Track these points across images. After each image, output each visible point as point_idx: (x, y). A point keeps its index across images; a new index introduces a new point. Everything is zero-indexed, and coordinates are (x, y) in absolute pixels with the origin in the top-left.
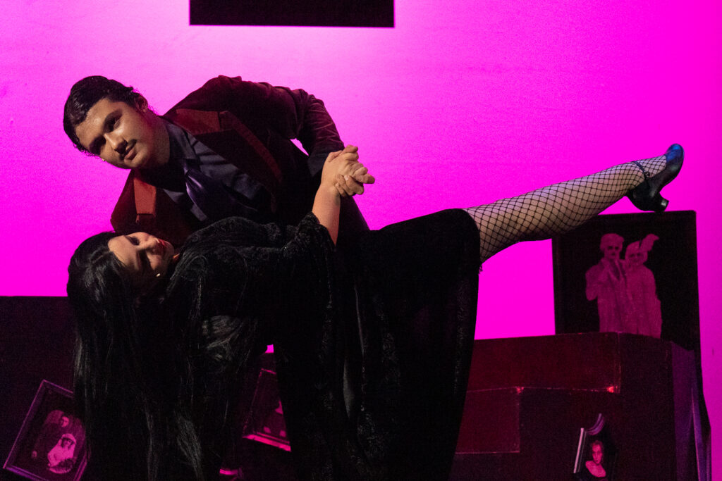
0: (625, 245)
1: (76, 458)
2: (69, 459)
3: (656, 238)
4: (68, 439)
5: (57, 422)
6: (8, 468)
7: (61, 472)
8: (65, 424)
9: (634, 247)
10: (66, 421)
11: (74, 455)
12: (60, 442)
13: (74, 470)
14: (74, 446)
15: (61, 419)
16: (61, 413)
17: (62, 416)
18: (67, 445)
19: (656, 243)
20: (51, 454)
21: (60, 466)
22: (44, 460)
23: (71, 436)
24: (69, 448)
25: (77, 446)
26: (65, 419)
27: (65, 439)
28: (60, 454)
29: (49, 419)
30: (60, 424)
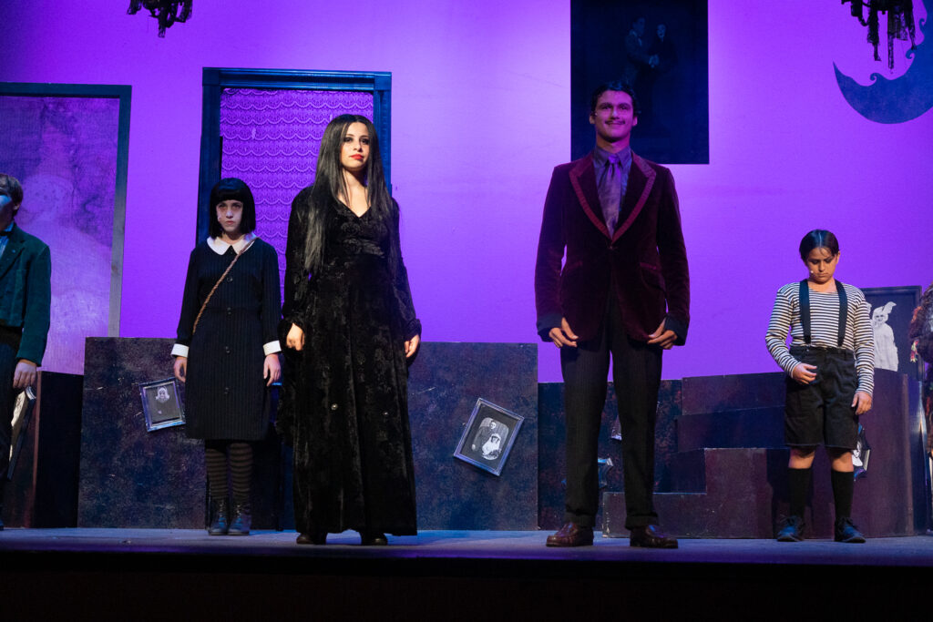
0: (872, 309)
1: (501, 449)
2: (496, 451)
3: (895, 304)
4: (496, 437)
5: (488, 426)
6: (458, 456)
7: (492, 458)
8: (494, 427)
9: (878, 311)
10: (494, 425)
11: (500, 447)
12: (490, 439)
14: (499, 442)
15: (490, 424)
16: (491, 419)
17: (492, 421)
18: (495, 441)
19: (894, 308)
20: (484, 447)
21: (490, 454)
22: (480, 450)
23: (497, 435)
25: (501, 442)
26: (494, 423)
27: (493, 437)
28: (491, 447)
29: (483, 422)
30: (490, 427)
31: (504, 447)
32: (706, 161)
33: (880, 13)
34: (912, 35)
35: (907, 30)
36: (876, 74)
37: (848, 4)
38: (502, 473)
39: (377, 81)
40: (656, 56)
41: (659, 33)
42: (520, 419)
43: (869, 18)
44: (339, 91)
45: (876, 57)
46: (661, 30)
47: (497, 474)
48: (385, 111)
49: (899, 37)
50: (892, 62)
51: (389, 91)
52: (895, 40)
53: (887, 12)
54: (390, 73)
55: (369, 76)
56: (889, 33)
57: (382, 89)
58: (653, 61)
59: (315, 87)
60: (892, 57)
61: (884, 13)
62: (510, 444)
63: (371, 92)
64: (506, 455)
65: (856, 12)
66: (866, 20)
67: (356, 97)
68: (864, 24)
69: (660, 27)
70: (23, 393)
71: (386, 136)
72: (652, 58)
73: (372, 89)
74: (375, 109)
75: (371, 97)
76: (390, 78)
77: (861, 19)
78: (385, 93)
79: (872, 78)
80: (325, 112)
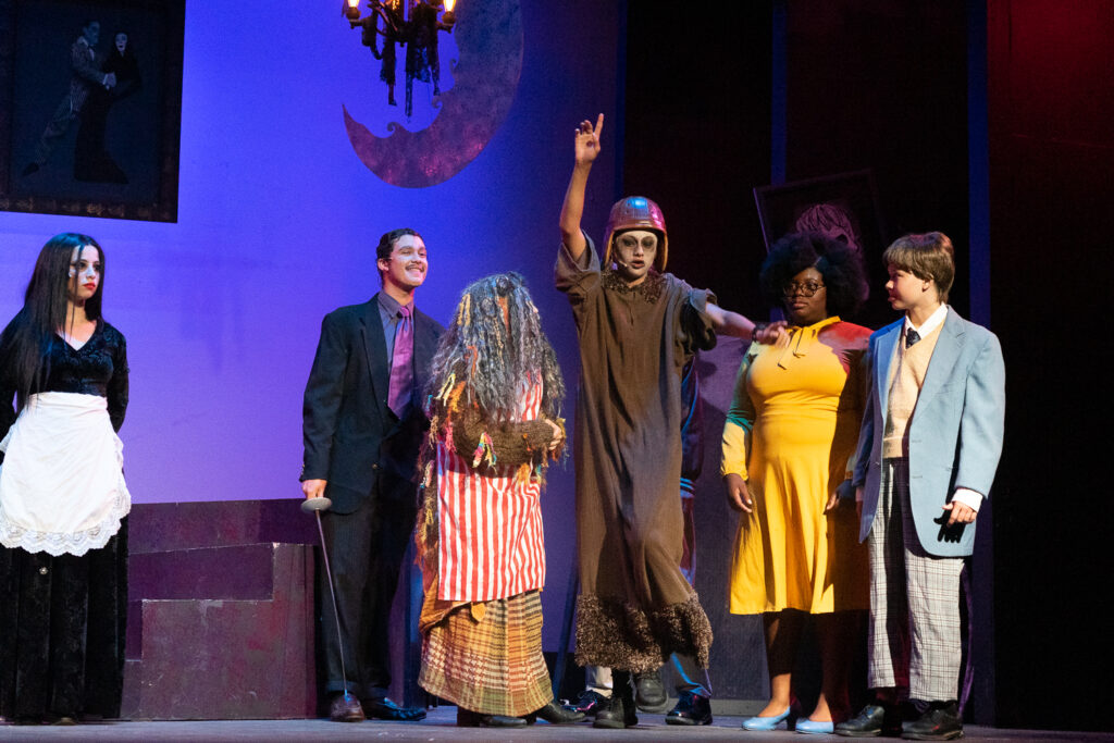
32: (173, 218)
33: (397, 44)
34: (436, 76)
35: (430, 69)
36: (394, 124)
37: (360, 29)
40: (113, 75)
41: (118, 44)
43: (384, 50)
45: (392, 101)
46: (121, 42)
49: (419, 78)
50: (410, 108)
52: (415, 80)
53: (406, 44)
56: (407, 70)
58: (108, 80)
60: (410, 102)
61: (402, 46)
65: (369, 41)
66: (380, 52)
68: (378, 57)
69: (120, 36)
72: (107, 76)
77: (374, 49)
79: (390, 129)
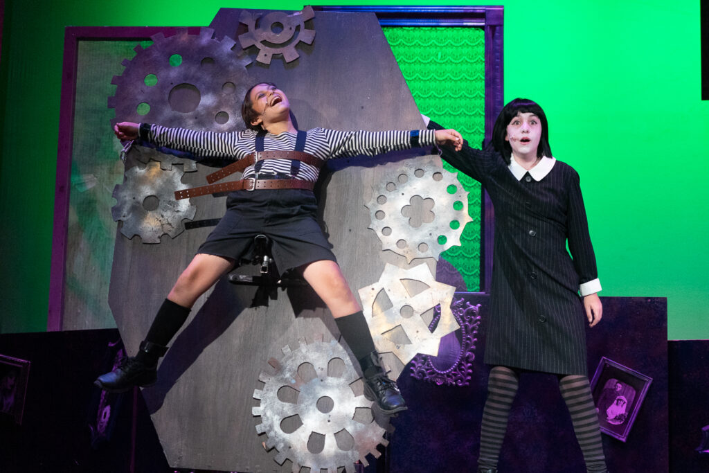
1: (627, 414)
2: (622, 415)
4: (621, 400)
5: (613, 388)
7: (617, 423)
8: (619, 389)
10: (620, 387)
11: (626, 411)
12: (615, 401)
13: (626, 423)
14: (625, 405)
15: (615, 386)
16: (616, 381)
17: (618, 382)
18: (620, 405)
20: (609, 411)
21: (615, 418)
22: (604, 415)
23: (623, 398)
24: (622, 406)
25: (627, 405)
26: (619, 385)
27: (618, 400)
28: (616, 410)
29: (607, 385)
30: (615, 389)
31: (630, 410)
38: (628, 439)
39: (488, 16)
42: (649, 381)
44: (448, 26)
47: (624, 440)
48: (497, 48)
51: (502, 26)
54: (502, 7)
55: (479, 10)
57: (493, 23)
59: (422, 24)
62: (637, 407)
63: (482, 28)
64: (633, 419)
67: (466, 32)
70: (121, 350)
71: (498, 74)
73: (483, 24)
74: (487, 45)
75: (482, 33)
76: (503, 11)
78: (498, 28)
80: (433, 50)
